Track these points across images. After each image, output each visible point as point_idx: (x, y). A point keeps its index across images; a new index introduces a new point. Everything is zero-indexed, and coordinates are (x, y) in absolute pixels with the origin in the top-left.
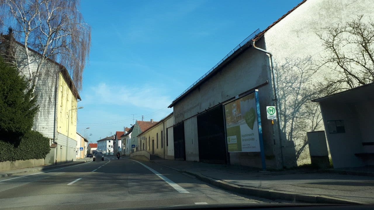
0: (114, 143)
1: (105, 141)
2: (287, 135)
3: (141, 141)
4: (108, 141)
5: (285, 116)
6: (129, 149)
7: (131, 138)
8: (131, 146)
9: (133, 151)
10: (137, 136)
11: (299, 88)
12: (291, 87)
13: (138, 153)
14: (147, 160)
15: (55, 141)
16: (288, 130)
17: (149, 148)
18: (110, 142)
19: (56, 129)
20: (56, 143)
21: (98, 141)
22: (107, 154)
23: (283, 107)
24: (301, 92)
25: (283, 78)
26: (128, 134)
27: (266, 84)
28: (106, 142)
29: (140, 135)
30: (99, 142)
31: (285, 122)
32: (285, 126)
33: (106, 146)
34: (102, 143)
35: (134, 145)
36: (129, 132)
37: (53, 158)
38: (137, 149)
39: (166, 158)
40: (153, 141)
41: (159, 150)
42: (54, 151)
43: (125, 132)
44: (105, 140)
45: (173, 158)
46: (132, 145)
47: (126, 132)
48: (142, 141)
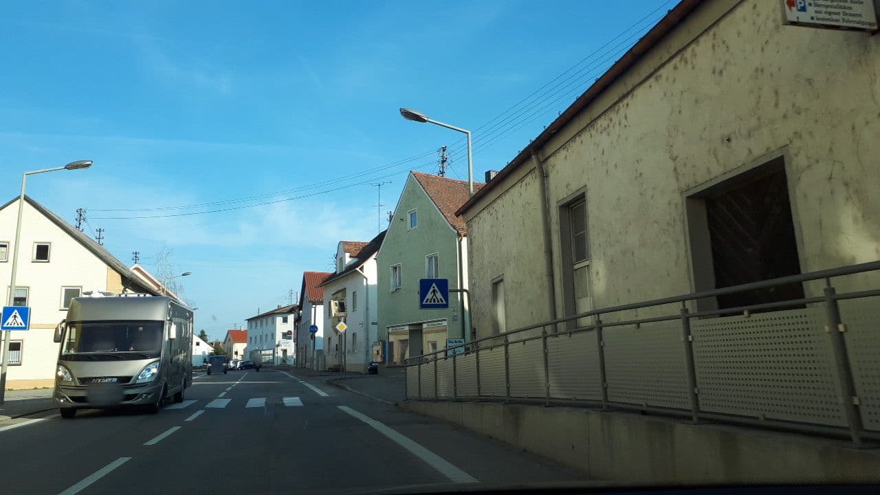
1: (270, 320)
4: (279, 319)
18: (285, 320)
21: (249, 320)
22: (279, 362)
26: (357, 264)
28: (274, 322)
30: (254, 323)
33: (273, 336)
34: (261, 325)
36: (364, 256)
43: (341, 262)
44: (272, 314)
47: (347, 262)
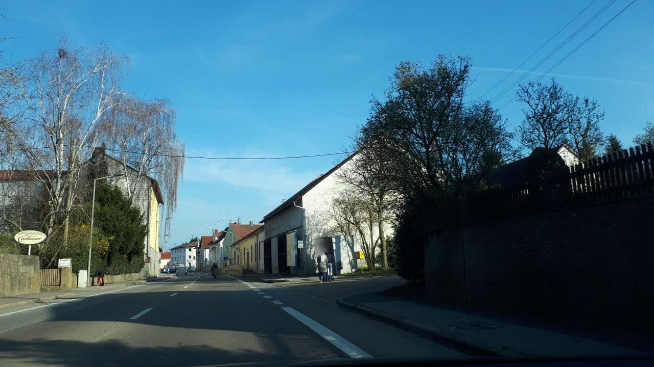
0: (198, 253)
1: (182, 250)
2: (311, 256)
3: (235, 253)
4: (187, 250)
5: (311, 246)
6: (220, 262)
7: (222, 246)
8: (222, 259)
9: (225, 265)
10: (231, 246)
11: (321, 229)
12: (316, 228)
13: (232, 267)
14: (240, 275)
15: (148, 256)
16: (312, 253)
17: (243, 262)
18: (190, 250)
19: (149, 244)
20: (149, 258)
21: (171, 249)
23: (310, 240)
24: (322, 231)
25: (312, 223)
26: (219, 241)
27: (302, 226)
28: (185, 251)
29: (234, 245)
30: (174, 251)
31: (311, 249)
32: (310, 251)
33: (184, 257)
34: (178, 251)
35: (227, 258)
36: (220, 239)
37: (147, 272)
38: (230, 262)
39: (259, 272)
40: (248, 253)
41: (253, 264)
42: (148, 266)
43: (214, 238)
44: (183, 247)
45: (263, 272)
46: (224, 258)
47: (216, 239)
48: (237, 252)
